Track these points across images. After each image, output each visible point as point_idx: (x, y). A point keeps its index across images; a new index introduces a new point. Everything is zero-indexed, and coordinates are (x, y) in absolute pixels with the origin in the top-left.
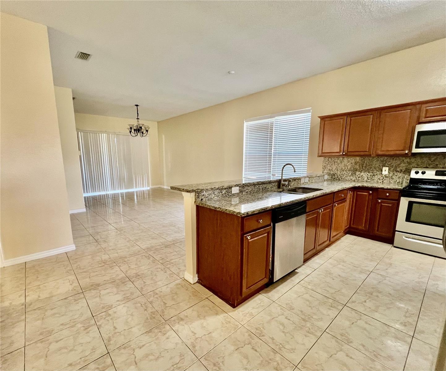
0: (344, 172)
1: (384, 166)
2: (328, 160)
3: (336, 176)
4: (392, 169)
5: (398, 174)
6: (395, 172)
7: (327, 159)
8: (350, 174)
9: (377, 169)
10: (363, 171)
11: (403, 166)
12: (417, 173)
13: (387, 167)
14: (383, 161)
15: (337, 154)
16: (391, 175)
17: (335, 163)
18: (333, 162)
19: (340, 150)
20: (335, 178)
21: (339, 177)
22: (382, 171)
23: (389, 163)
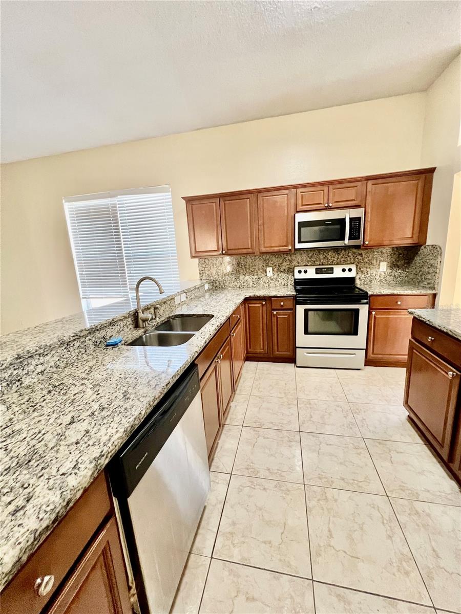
0: (227, 277)
1: (267, 266)
2: (205, 262)
3: (218, 283)
4: (276, 269)
5: (283, 274)
6: (279, 273)
7: (204, 260)
8: (233, 279)
9: (261, 270)
10: (247, 275)
11: (285, 265)
12: (300, 272)
13: (270, 267)
14: (265, 261)
15: (216, 253)
16: (275, 277)
17: (213, 266)
18: (211, 265)
19: (218, 248)
20: (217, 287)
21: (222, 284)
22: (266, 272)
23: (272, 262)
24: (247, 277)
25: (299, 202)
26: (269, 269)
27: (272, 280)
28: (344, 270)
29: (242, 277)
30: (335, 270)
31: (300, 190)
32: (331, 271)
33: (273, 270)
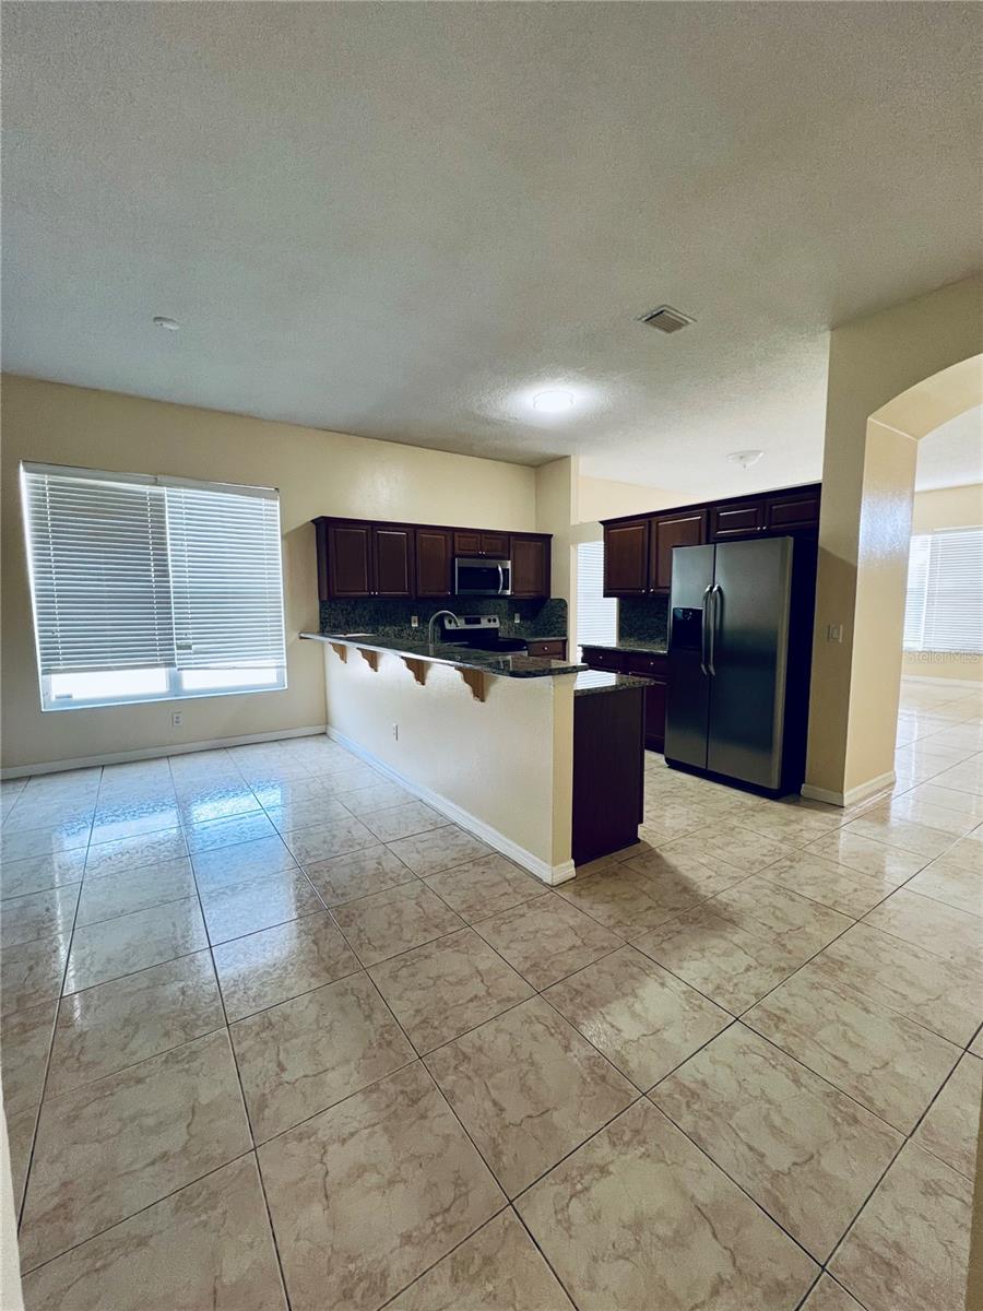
1: (411, 614)
9: (404, 620)
13: (414, 615)
16: (421, 628)
22: (411, 623)
23: (416, 610)
24: (387, 629)
25: (456, 545)
26: (414, 618)
27: (417, 631)
28: (489, 621)
29: (380, 629)
30: (482, 620)
31: (456, 534)
32: (480, 623)
33: (419, 620)
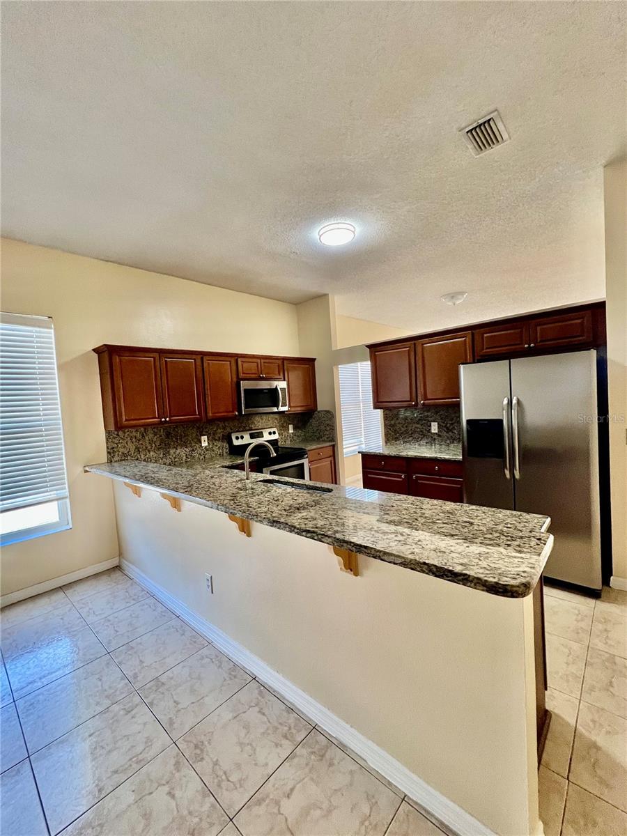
4: (210, 438)
5: (218, 442)
6: (214, 442)
8: (161, 456)
11: (220, 433)
12: (237, 438)
14: (199, 428)
16: (211, 446)
22: (201, 442)
23: (206, 430)
25: (240, 370)
26: (204, 438)
27: (207, 450)
30: (264, 434)
31: (240, 360)
32: (260, 435)
33: (208, 439)
